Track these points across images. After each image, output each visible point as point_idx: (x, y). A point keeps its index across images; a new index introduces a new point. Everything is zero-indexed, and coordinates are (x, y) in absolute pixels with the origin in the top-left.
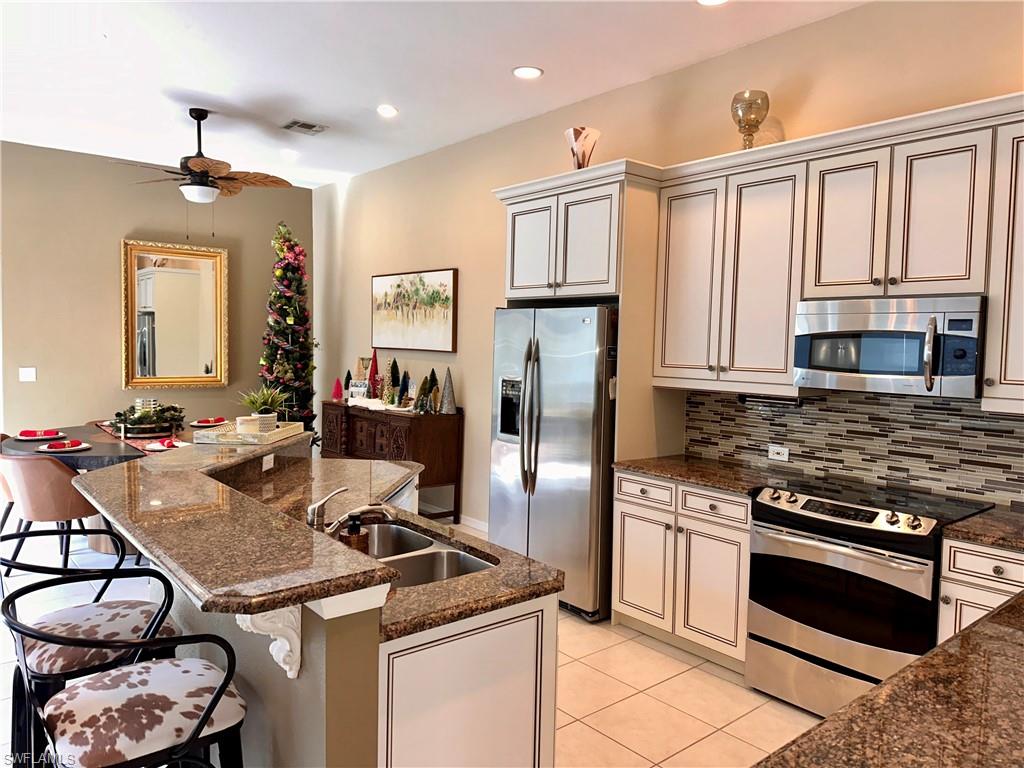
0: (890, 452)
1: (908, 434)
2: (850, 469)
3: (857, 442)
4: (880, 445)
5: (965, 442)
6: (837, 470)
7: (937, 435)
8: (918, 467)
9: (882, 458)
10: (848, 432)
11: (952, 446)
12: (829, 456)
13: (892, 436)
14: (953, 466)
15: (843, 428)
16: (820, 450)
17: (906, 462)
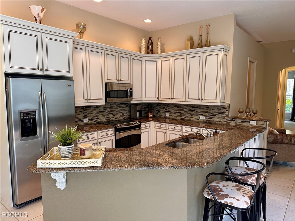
0: (107, 114)
1: (109, 110)
2: (100, 120)
3: (101, 113)
4: (105, 113)
5: (117, 110)
6: (98, 121)
7: (113, 109)
8: (111, 116)
9: (105, 116)
10: (100, 112)
11: (115, 111)
12: (97, 118)
13: (107, 111)
14: (116, 114)
15: (98, 111)
16: (94, 117)
17: (109, 116)
